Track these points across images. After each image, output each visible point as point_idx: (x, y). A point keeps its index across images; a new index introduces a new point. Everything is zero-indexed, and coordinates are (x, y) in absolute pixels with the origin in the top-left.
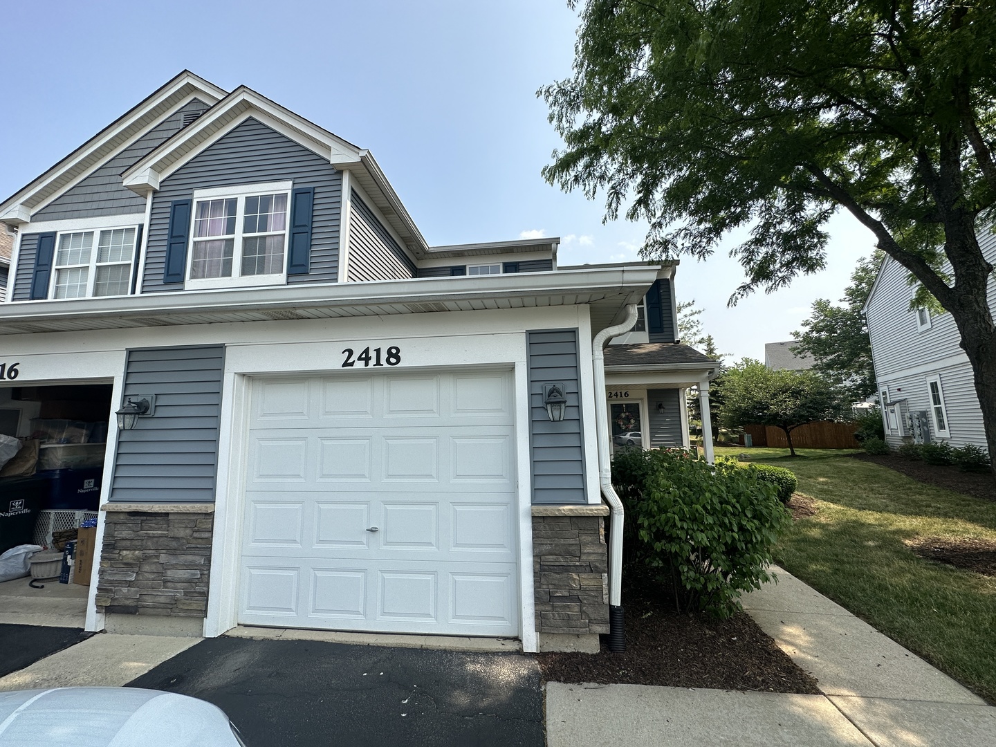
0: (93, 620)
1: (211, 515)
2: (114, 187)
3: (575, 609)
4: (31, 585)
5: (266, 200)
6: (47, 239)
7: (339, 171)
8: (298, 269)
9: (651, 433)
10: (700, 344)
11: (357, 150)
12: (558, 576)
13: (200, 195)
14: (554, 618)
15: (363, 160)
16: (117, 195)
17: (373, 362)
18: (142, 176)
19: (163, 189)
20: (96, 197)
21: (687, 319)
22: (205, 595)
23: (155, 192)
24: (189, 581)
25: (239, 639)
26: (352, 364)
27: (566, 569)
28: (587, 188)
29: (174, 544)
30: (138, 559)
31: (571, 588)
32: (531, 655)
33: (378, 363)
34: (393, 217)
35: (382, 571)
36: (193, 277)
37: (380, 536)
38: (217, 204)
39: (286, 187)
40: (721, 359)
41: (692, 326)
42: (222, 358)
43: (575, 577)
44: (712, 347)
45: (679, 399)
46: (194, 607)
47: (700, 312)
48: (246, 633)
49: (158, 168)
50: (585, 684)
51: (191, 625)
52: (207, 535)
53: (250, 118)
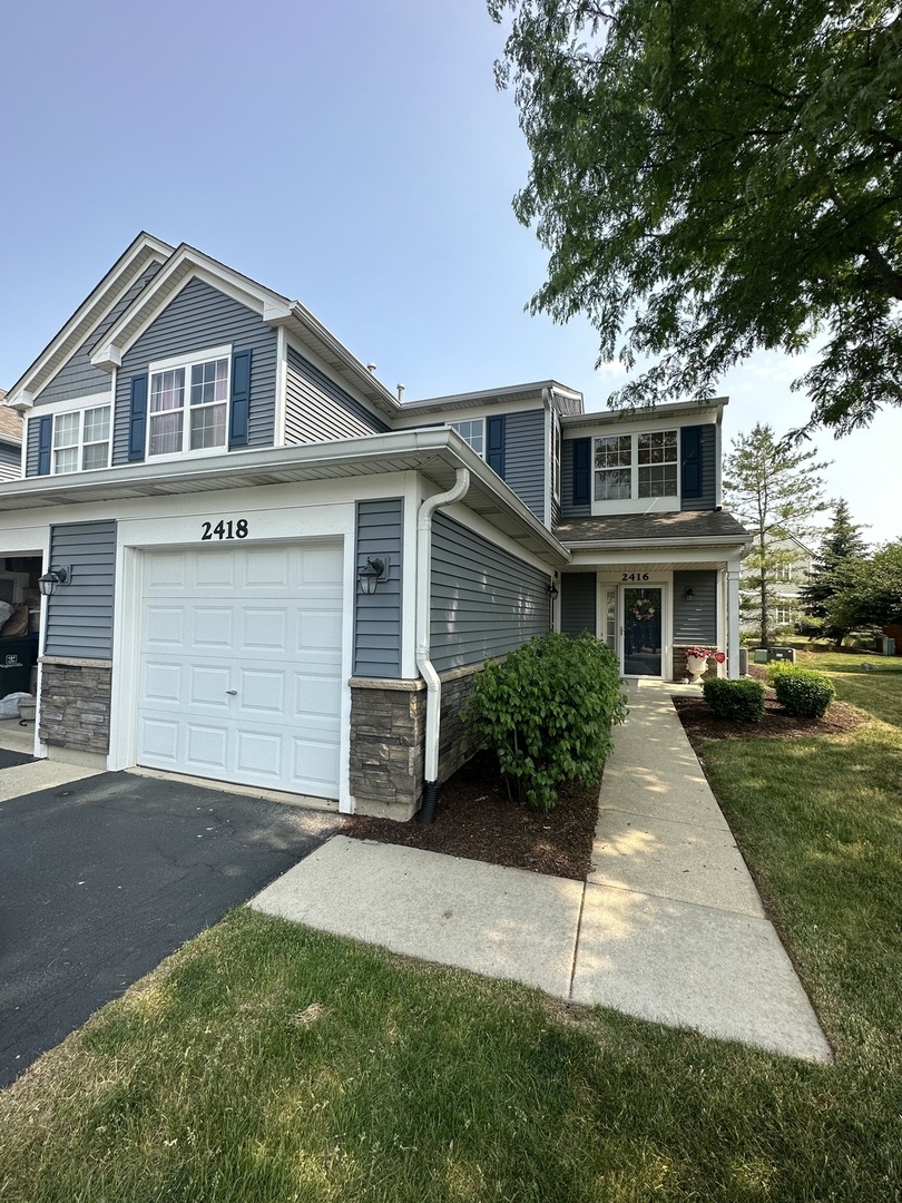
0: (39, 750)
1: (109, 670)
2: (83, 368)
3: (382, 778)
4: (20, 723)
5: (210, 366)
6: (46, 420)
7: (273, 328)
8: (238, 440)
9: (674, 625)
10: (817, 512)
11: (287, 302)
12: (371, 746)
13: (155, 368)
14: (365, 784)
15: (294, 313)
16: (86, 375)
17: (226, 535)
18: (105, 354)
19: (126, 364)
20: (80, 377)
21: (802, 477)
22: (107, 736)
23: (118, 368)
24: (96, 724)
25: (133, 775)
26: (209, 537)
27: (379, 740)
28: (594, 314)
29: (86, 693)
30: (63, 703)
31: (381, 759)
32: (345, 815)
33: (230, 536)
34: (348, 373)
35: (240, 731)
36: (151, 454)
37: (239, 698)
38: (168, 375)
39: (225, 352)
40: (857, 532)
41: (809, 487)
42: (114, 532)
43: (385, 747)
44: (844, 515)
45: (716, 583)
46: (99, 745)
47: (826, 465)
48: (139, 771)
49: (117, 343)
50: (367, 841)
51: (97, 760)
52: (106, 687)
53: (194, 278)
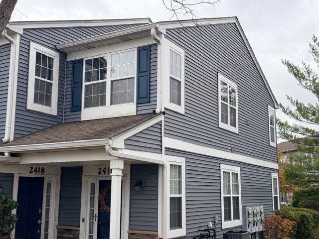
45: (158, 175)
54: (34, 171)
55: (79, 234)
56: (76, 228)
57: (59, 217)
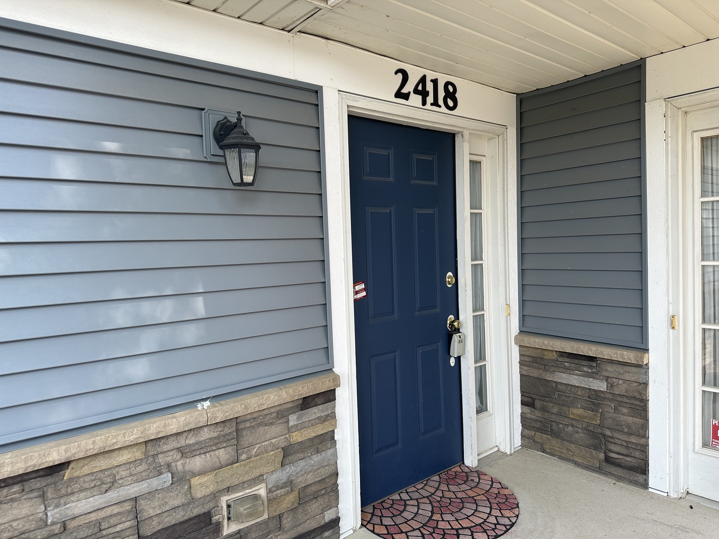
54: (416, 91)
55: (646, 384)
56: (629, 356)
57: (523, 302)
